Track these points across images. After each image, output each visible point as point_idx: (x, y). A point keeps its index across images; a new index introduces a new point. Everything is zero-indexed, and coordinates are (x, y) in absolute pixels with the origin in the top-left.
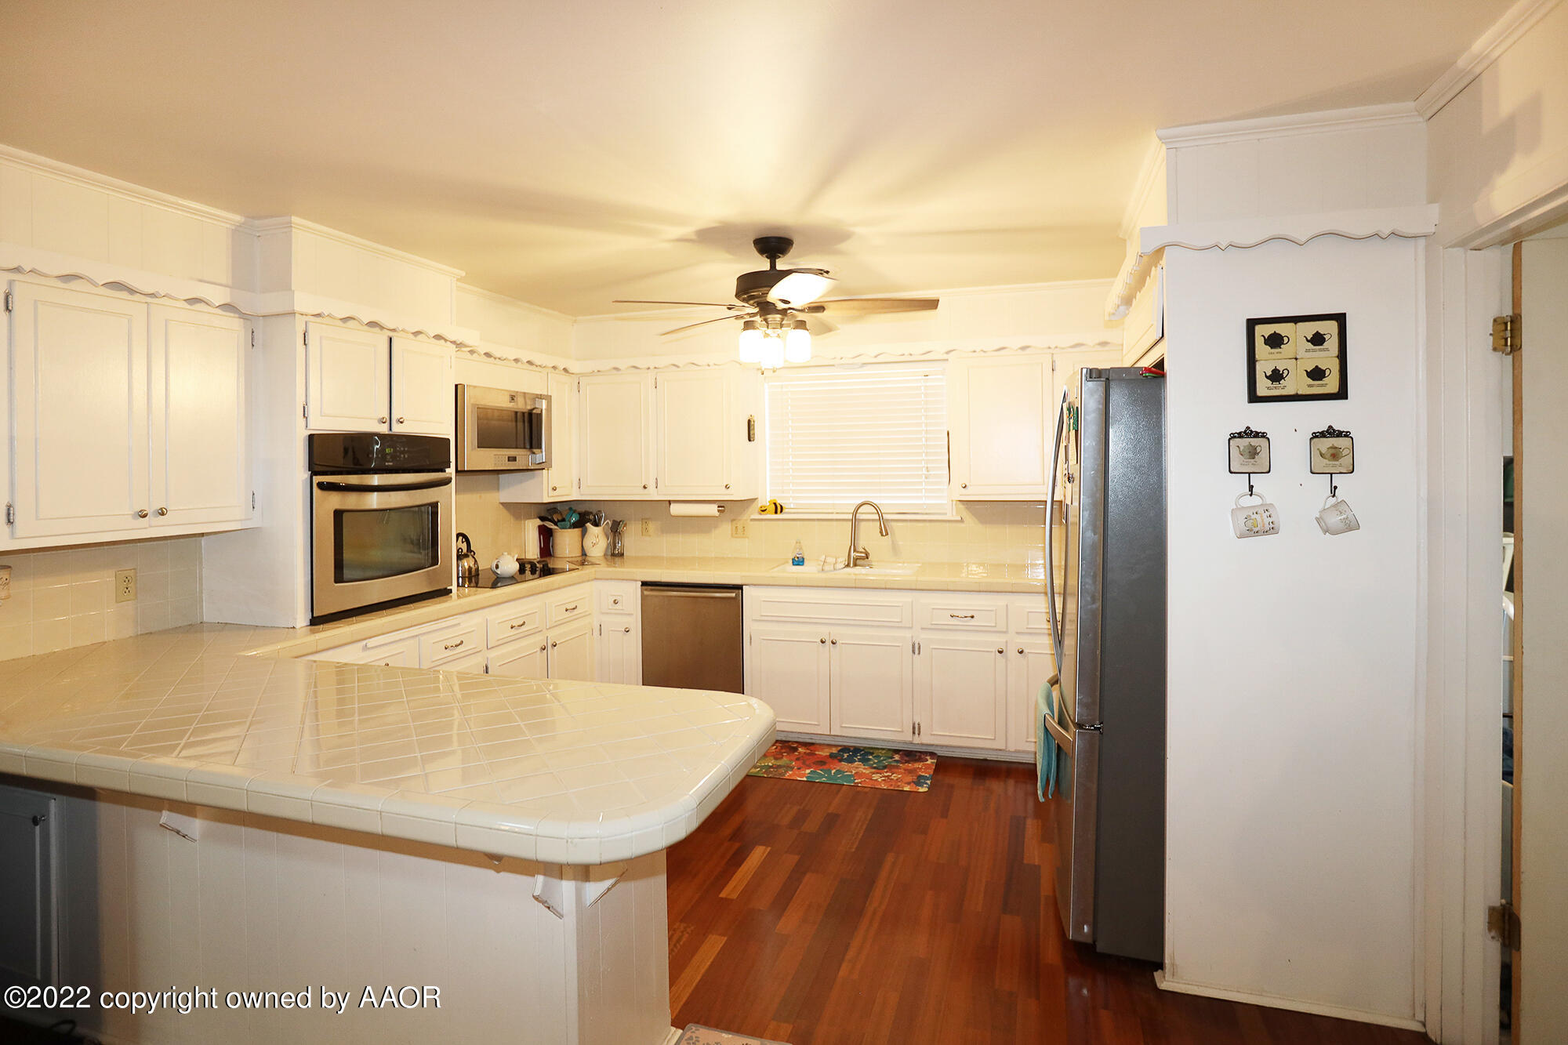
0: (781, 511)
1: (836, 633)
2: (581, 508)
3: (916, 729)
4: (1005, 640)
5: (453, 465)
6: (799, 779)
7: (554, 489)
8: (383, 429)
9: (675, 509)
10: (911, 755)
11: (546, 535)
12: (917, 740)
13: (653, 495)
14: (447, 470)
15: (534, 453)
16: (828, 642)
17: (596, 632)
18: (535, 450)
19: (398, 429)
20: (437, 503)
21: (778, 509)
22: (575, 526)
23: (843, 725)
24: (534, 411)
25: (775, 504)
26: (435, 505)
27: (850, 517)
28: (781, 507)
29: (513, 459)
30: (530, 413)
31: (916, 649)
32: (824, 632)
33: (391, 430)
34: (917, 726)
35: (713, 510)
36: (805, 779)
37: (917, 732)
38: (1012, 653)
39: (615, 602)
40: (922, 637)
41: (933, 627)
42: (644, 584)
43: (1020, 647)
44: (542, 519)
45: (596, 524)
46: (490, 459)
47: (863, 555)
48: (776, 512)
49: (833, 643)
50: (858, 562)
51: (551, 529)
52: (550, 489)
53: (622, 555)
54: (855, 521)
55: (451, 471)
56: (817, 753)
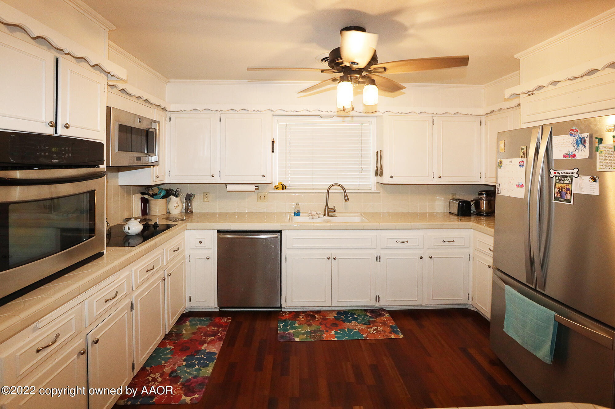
0: (285, 188)
1: (335, 253)
2: (168, 187)
3: (378, 299)
4: (423, 252)
5: (105, 162)
6: (333, 339)
7: (157, 177)
8: (50, 131)
9: (230, 188)
10: (376, 313)
11: (145, 202)
12: (377, 304)
13: (217, 180)
14: (101, 166)
15: (150, 156)
16: (332, 258)
17: (187, 259)
18: (150, 154)
19: (62, 132)
20: (94, 191)
21: (284, 187)
22: (164, 197)
23: (339, 301)
24: (150, 130)
25: (281, 184)
26: (92, 193)
27: (326, 191)
28: (285, 186)
29: (139, 159)
30: (147, 131)
31: (378, 259)
32: (328, 253)
33: (56, 133)
34: (377, 297)
35: (252, 188)
36: (336, 339)
37: (377, 300)
38: (426, 258)
39: (201, 242)
40: (382, 253)
41: (388, 247)
42: (219, 231)
43: (430, 255)
44: (143, 194)
45: (176, 196)
46: (125, 159)
47: (333, 210)
48: (283, 189)
49: (334, 259)
50: (330, 214)
51: (147, 199)
52: (154, 177)
53: (192, 212)
54: (328, 193)
55: (103, 167)
56: (327, 317)
